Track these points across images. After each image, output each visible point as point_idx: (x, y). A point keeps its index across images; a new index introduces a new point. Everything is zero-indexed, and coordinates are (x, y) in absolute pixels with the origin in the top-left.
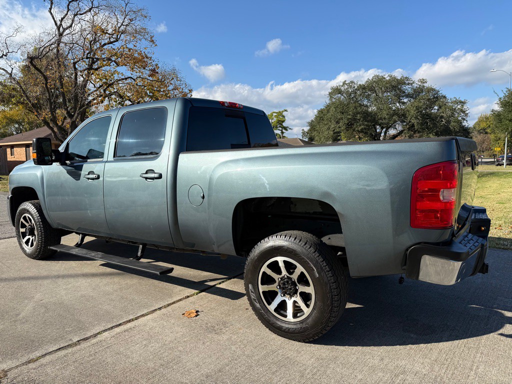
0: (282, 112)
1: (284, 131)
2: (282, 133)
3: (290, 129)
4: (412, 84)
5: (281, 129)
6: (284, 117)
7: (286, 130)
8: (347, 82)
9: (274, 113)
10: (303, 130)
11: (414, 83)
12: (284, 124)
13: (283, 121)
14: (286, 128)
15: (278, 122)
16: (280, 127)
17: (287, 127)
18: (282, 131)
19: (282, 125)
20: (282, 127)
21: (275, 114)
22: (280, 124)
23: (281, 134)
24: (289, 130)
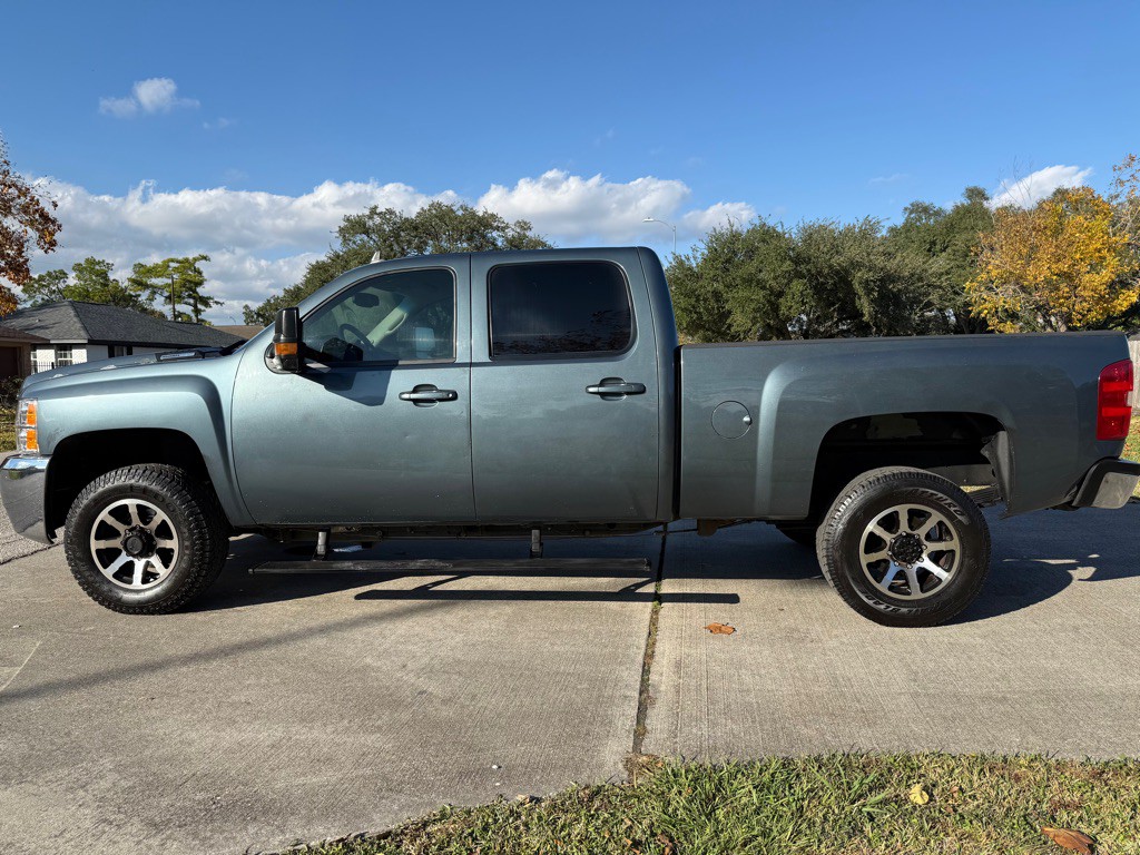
0: (195, 260)
1: (199, 306)
2: (197, 311)
3: (217, 303)
4: (503, 229)
5: (192, 301)
6: (200, 273)
7: (207, 304)
8: (378, 211)
9: (172, 261)
10: (246, 307)
11: (507, 227)
12: (201, 291)
13: (200, 283)
14: (205, 301)
15: (184, 286)
16: (190, 296)
17: (210, 298)
18: (195, 306)
19: (195, 292)
20: (194, 298)
21: (173, 265)
22: (190, 289)
23: (193, 315)
24: (214, 306)
